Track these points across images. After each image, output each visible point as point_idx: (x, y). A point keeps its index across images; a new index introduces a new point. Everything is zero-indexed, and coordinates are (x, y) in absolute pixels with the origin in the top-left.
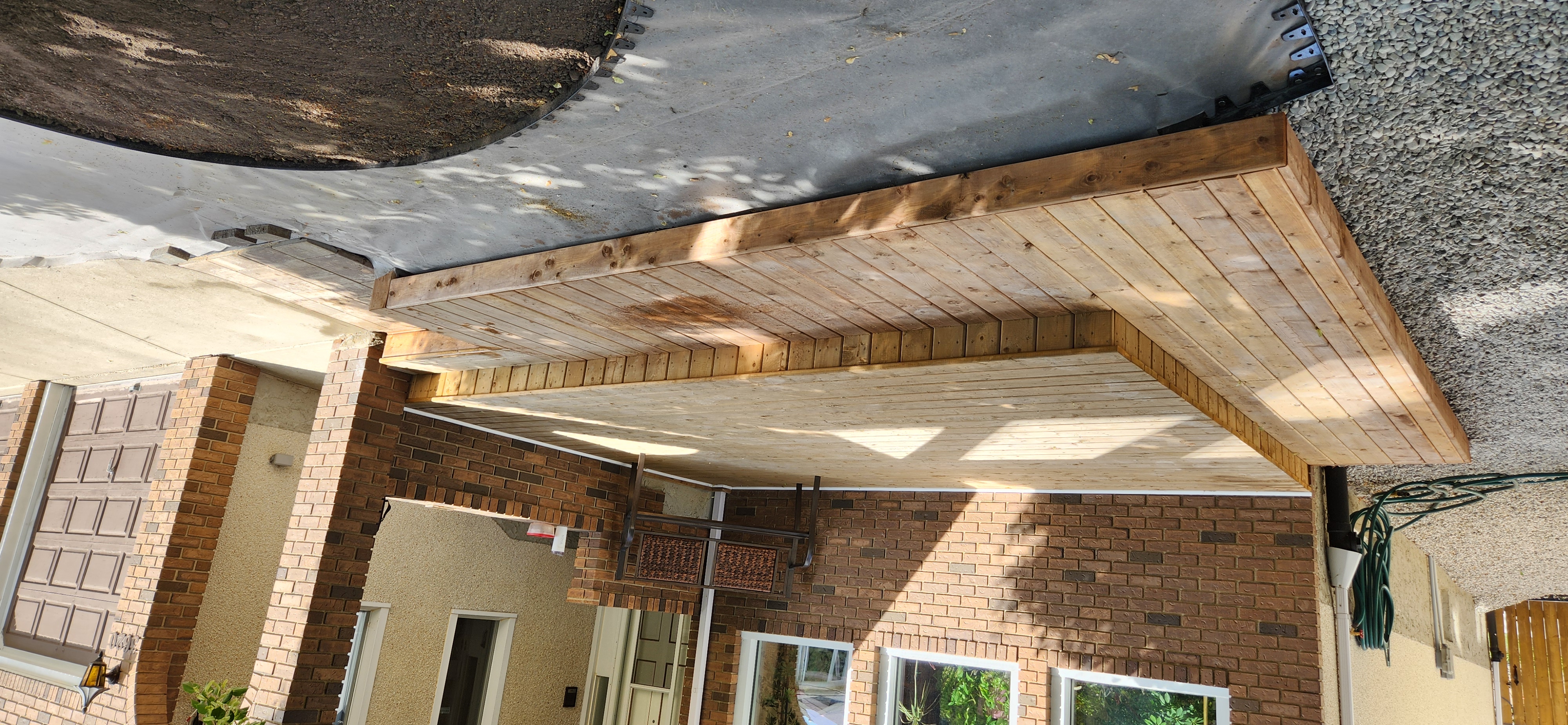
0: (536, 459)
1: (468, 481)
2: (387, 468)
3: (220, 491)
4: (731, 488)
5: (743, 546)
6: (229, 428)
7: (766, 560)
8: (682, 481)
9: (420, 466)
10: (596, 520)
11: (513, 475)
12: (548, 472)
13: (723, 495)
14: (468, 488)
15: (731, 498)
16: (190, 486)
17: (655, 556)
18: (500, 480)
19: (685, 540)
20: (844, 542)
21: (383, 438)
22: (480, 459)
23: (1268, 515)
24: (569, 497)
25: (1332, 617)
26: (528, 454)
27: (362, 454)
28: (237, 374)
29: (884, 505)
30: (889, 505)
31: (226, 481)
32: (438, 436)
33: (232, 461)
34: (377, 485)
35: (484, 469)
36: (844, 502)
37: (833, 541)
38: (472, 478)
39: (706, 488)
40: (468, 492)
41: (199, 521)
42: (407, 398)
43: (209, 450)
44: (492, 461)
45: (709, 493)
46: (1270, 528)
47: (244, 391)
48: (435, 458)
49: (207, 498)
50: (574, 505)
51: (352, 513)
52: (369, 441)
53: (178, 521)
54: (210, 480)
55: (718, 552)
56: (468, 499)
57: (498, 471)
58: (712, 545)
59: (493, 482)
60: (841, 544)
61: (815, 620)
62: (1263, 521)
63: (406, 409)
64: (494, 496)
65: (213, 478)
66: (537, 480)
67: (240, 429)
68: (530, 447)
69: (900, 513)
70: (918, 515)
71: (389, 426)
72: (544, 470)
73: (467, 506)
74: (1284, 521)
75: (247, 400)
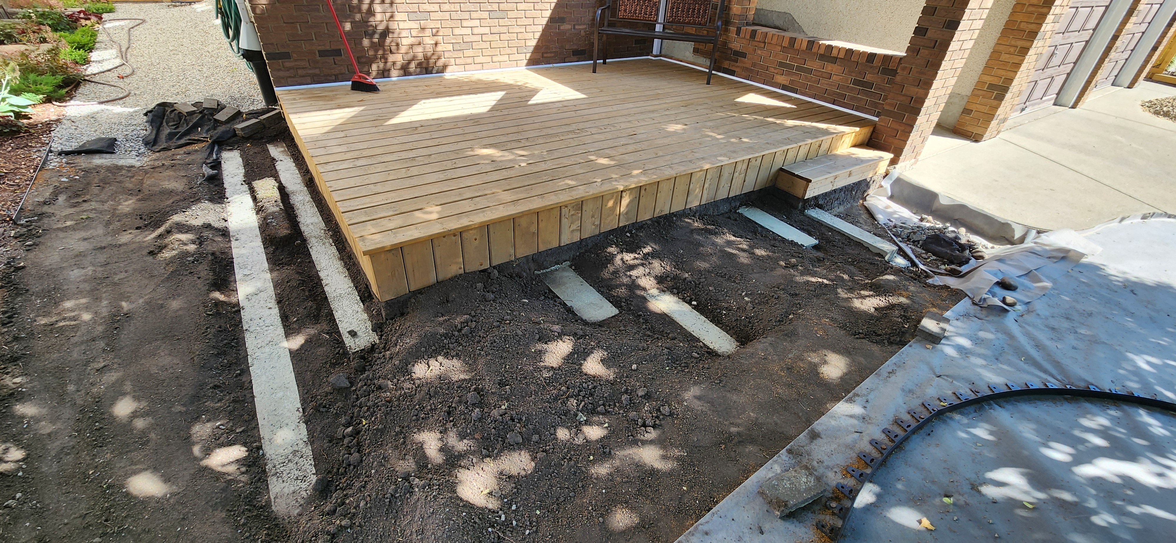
0: (781, 79)
1: (833, 65)
2: (898, 78)
3: (1001, 48)
4: (649, 57)
5: (640, 20)
6: (984, 93)
7: (625, 10)
8: (681, 61)
9: (869, 78)
10: (742, 35)
11: (799, 68)
12: (773, 70)
13: (654, 53)
14: (834, 60)
15: (649, 52)
16: (1024, 51)
17: (699, 10)
18: (809, 65)
19: (679, 22)
20: (577, 27)
21: (898, 100)
22: (822, 81)
23: (300, 72)
24: (759, 52)
26: (786, 83)
27: (917, 89)
28: (970, 129)
29: (553, 55)
30: (550, 55)
31: (995, 55)
32: (852, 98)
33: (988, 68)
34: (908, 66)
35: (820, 73)
36: (580, 54)
37: (585, 27)
38: (830, 67)
39: (665, 56)
40: (834, 57)
41: (1023, 26)
42: (874, 128)
43: (1003, 77)
44: (813, 79)
45: (663, 53)
46: (296, 63)
47: (967, 118)
48: (856, 82)
49: (1013, 43)
50: (756, 46)
51: (933, 45)
52: (910, 99)
53: (1041, 25)
54: (1008, 56)
55: (657, 15)
56: (835, 53)
57: (810, 71)
58: (661, 19)
59: (814, 64)
60: (579, 25)
62: (303, 68)
63: (876, 119)
64: (814, 54)
65: (1004, 57)
66: (781, 64)
67: (976, 92)
68: (784, 88)
71: (891, 109)
72: (776, 71)
73: (836, 47)
74: (288, 69)
75: (967, 111)
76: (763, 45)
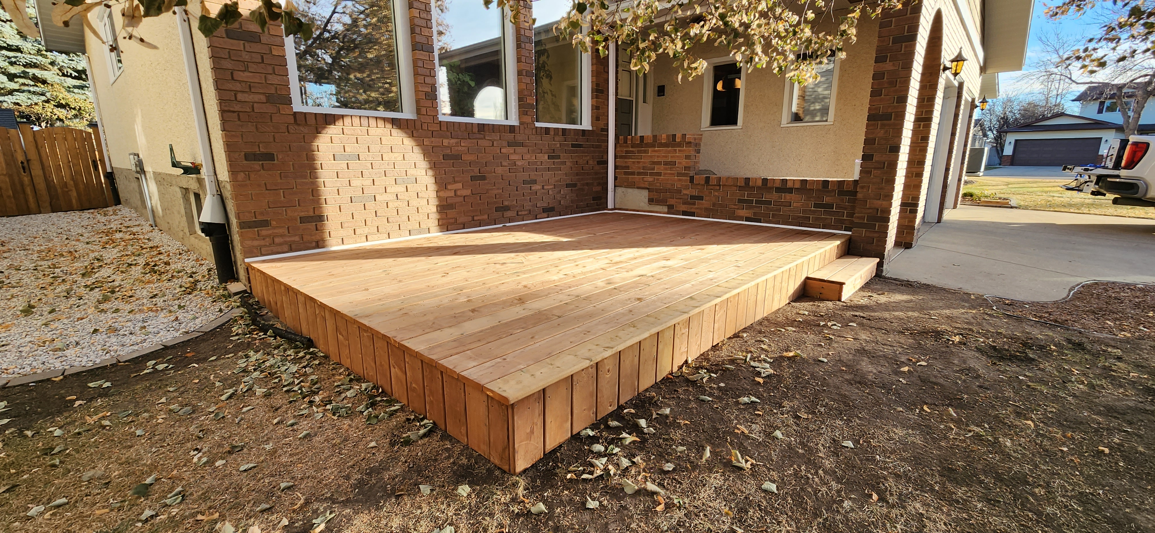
0: (742, 213)
1: (791, 195)
2: (859, 196)
4: (605, 211)
8: (638, 211)
9: (827, 200)
10: (695, 182)
11: (758, 202)
12: (733, 207)
13: (610, 206)
15: (605, 206)
18: (767, 198)
20: (546, 188)
21: (865, 213)
22: (783, 209)
23: (277, 240)
24: (716, 194)
25: (217, 172)
26: (749, 215)
27: (879, 202)
29: (526, 213)
30: (523, 213)
32: (817, 219)
34: (864, 186)
35: (779, 203)
36: (548, 212)
37: (552, 187)
38: (788, 197)
39: (620, 209)
40: (789, 188)
42: (850, 240)
44: (774, 209)
45: (617, 207)
46: (275, 231)
48: (817, 206)
50: (712, 189)
51: (881, 166)
52: (874, 210)
56: (790, 185)
57: (769, 203)
59: (774, 196)
61: (557, 138)
62: (281, 236)
63: (850, 233)
64: (770, 188)
66: (740, 201)
68: (748, 219)
69: (517, 208)
70: (507, 208)
71: (861, 221)
72: (736, 207)
73: (790, 181)
74: (264, 237)
76: (718, 188)
